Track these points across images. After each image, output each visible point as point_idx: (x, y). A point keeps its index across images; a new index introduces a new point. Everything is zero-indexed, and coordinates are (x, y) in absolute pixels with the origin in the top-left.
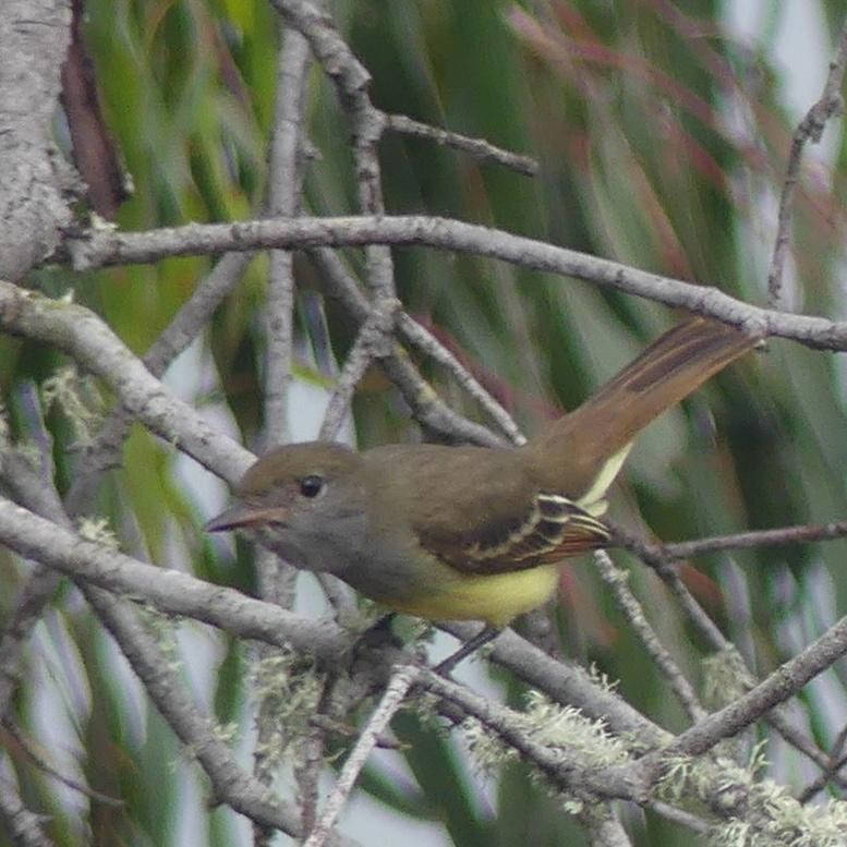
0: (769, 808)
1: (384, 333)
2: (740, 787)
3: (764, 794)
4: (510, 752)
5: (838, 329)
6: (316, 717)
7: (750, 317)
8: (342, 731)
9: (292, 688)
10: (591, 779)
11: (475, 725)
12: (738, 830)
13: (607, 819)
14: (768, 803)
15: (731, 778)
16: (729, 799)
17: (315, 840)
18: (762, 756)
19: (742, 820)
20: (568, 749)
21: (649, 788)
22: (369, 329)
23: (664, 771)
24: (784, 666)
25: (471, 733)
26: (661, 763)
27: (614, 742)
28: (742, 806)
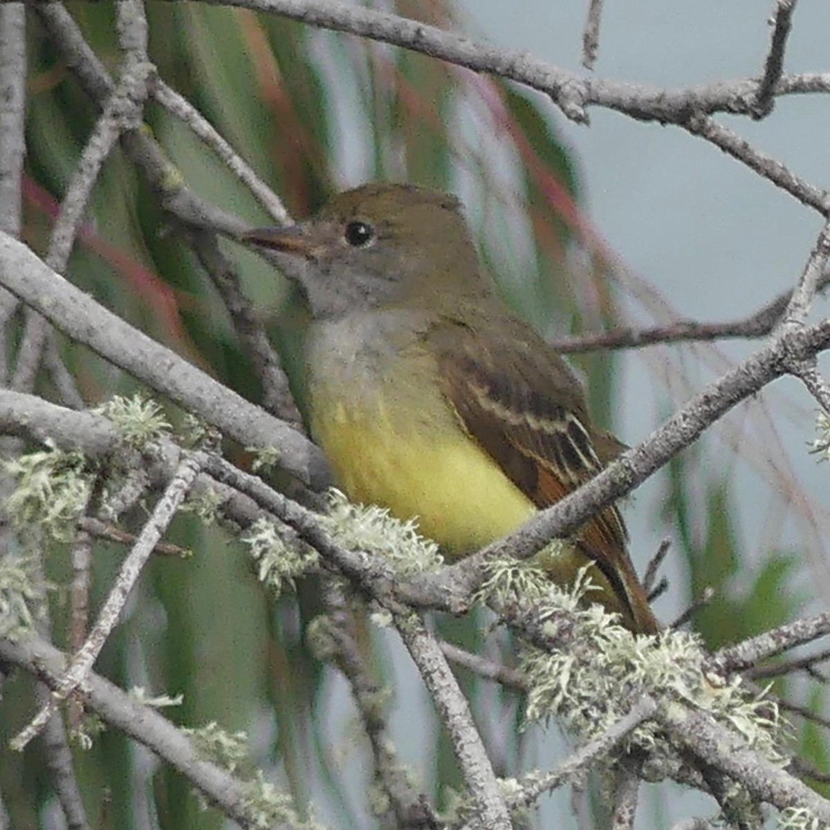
0: (597, 638)
1: (136, 102)
2: (565, 615)
3: (592, 622)
4: (308, 557)
5: (667, 97)
6: (83, 521)
7: (566, 83)
8: (114, 536)
9: (56, 488)
10: (402, 587)
11: (267, 528)
12: (561, 664)
13: (421, 633)
14: (597, 633)
15: (552, 604)
16: (551, 628)
17: (92, 646)
18: (590, 579)
19: (567, 652)
20: (374, 552)
21: (469, 597)
22: (120, 97)
23: (487, 576)
24: (624, 455)
25: (261, 537)
26: (482, 567)
27: (427, 546)
28: (566, 636)
